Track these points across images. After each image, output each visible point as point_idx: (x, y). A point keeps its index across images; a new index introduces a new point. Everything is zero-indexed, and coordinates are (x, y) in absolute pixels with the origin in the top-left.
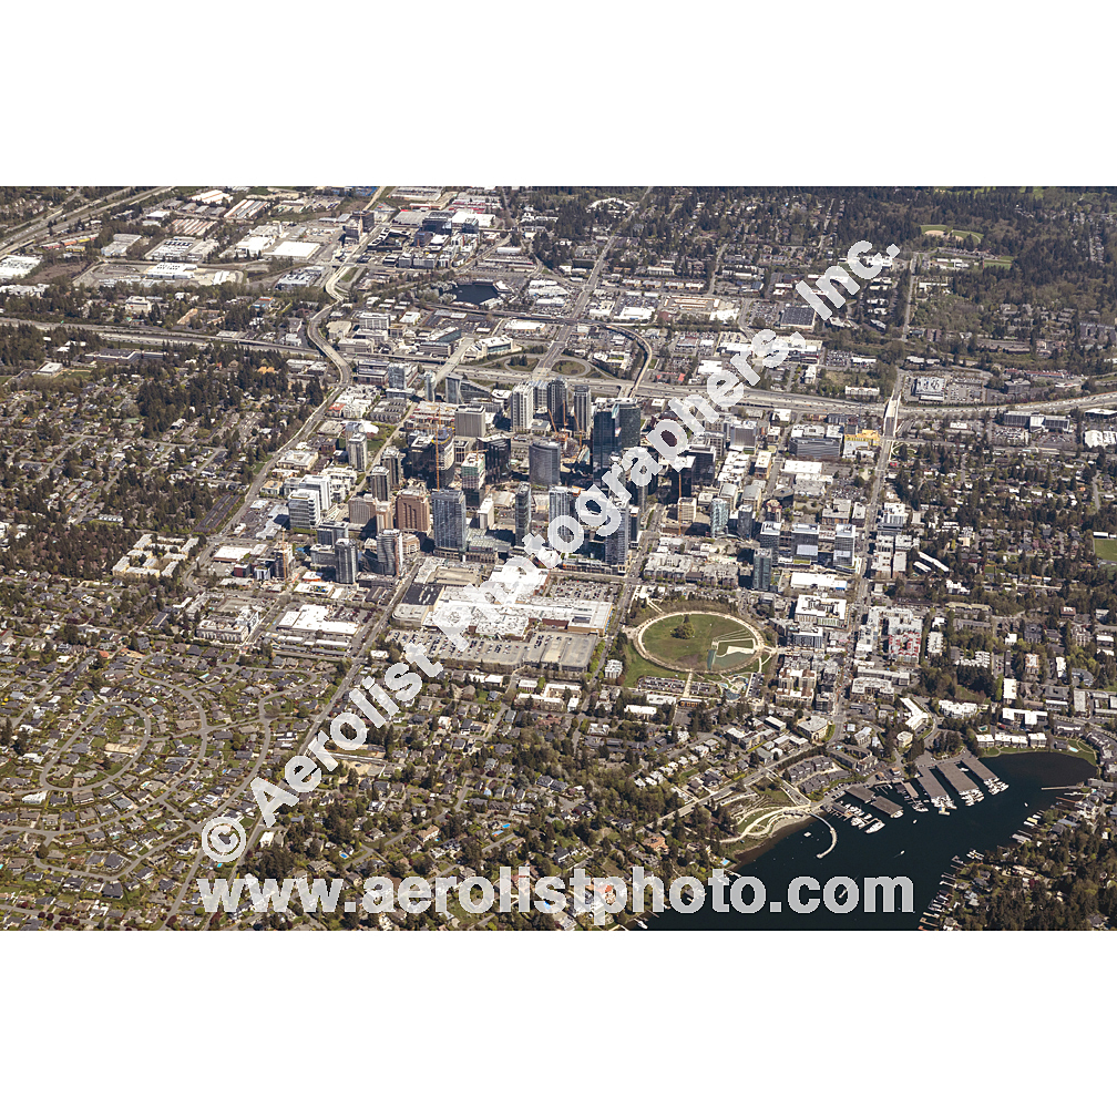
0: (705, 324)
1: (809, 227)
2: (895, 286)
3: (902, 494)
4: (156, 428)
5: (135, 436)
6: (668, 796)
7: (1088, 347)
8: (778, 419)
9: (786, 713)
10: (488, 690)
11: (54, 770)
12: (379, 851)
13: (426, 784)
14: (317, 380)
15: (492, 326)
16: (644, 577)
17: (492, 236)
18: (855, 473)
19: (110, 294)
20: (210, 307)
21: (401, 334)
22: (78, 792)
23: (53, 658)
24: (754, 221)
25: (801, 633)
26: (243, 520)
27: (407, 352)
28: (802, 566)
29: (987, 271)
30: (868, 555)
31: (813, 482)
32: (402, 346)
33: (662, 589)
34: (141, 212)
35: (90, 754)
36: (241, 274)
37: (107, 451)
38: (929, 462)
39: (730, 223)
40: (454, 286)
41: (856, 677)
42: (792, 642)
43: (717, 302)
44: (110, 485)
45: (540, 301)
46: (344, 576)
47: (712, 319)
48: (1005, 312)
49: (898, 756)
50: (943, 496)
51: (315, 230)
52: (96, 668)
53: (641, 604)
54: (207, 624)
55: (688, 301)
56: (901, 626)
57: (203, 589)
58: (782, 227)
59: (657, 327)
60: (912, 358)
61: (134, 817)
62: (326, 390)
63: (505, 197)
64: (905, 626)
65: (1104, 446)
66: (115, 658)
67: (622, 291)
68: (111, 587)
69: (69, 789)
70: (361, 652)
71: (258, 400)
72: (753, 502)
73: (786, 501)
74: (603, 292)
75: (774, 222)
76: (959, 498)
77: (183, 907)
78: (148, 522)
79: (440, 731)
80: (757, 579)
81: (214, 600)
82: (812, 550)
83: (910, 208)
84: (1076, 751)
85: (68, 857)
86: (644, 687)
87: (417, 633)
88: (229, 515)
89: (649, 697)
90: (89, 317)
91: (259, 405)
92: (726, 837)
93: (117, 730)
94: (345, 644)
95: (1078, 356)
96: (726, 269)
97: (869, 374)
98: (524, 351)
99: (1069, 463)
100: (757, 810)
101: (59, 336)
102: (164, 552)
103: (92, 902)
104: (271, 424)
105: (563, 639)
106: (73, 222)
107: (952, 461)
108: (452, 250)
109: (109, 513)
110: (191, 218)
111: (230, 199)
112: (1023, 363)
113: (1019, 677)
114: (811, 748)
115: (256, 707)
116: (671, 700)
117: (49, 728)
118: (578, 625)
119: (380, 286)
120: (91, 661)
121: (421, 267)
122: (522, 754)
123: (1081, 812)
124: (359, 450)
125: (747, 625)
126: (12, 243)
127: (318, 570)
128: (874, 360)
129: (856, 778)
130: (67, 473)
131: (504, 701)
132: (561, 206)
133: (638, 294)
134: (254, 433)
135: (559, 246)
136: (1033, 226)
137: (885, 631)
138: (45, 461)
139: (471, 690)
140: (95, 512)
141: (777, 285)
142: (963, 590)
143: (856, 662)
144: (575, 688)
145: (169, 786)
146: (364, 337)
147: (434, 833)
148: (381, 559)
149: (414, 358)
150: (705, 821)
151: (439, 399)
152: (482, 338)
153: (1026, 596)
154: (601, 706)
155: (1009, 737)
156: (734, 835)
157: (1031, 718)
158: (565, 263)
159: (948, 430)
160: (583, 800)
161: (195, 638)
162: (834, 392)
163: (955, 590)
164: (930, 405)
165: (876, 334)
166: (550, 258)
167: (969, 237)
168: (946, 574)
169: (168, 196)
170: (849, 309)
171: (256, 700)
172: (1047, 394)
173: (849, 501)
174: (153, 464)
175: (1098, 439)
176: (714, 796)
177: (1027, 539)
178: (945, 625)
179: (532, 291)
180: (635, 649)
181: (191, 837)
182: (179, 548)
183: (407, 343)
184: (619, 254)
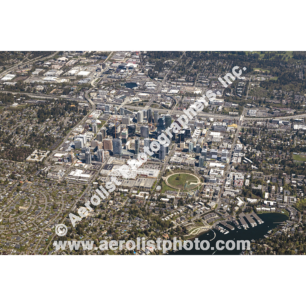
0: (192, 94)
1: (223, 68)
2: (245, 85)
3: (242, 141)
4: (42, 121)
5: (36, 123)
6: (170, 223)
7: (296, 102)
8: (210, 121)
9: (205, 201)
10: (124, 193)
11: (4, 213)
12: (90, 237)
13: (105, 219)
14: (86, 109)
15: (135, 94)
16: (169, 163)
17: (137, 70)
18: (230, 136)
19: (33, 85)
20: (59, 88)
21: (110, 96)
22: (11, 220)
23: (8, 183)
24: (208, 66)
25: (210, 179)
26: (62, 146)
27: (111, 101)
28: (213, 161)
29: (270, 81)
30: (231, 158)
31: (218, 138)
32: (110, 99)
33: (174, 167)
34: (43, 63)
35: (15, 209)
36: (69, 80)
37: (28, 127)
38: (250, 133)
39: (201, 67)
40: (125, 83)
41: (224, 191)
42: (208, 181)
43: (196, 88)
44: (28, 136)
45: (148, 88)
46: (88, 162)
47: (194, 93)
48: (274, 92)
50: (253, 142)
51: (90, 68)
52: (19, 186)
53: (168, 170)
54: (50, 174)
55: (188, 88)
56: (238, 178)
57: (50, 165)
58: (216, 68)
59: (179, 95)
60: (248, 104)
61: (25, 226)
62: (88, 111)
63: (142, 59)
64: (239, 178)
65: (299, 129)
66: (24, 183)
67: (171, 85)
68: (25, 164)
69: (8, 219)
70: (91, 183)
71: (70, 114)
72: (200, 143)
73: (209, 143)
74: (166, 85)
75: (214, 67)
76: (257, 143)
77: (36, 251)
78: (37, 146)
79: (110, 204)
80: (200, 164)
81: (53, 168)
82: (216, 156)
83: (251, 64)
84: (283, 213)
85: (6, 237)
86: (166, 193)
87: (106, 178)
88: (59, 145)
89: (167, 196)
90: (27, 91)
91: (70, 115)
92: (185, 235)
93: (23, 202)
94: (86, 180)
95: (293, 104)
96: (199, 79)
97: (236, 108)
98: (143, 101)
99: (288, 134)
100: (195, 227)
101: (18, 96)
102: (40, 155)
103: (12, 249)
104: (72, 120)
105: (146, 180)
106: (25, 65)
107: (256, 132)
108: (126, 74)
109: (27, 144)
110: (57, 64)
111: (68, 59)
112: (278, 106)
113: (270, 192)
114: (211, 210)
115: (61, 197)
116: (173, 197)
117: (4, 202)
118: (150, 176)
119: (105, 83)
120: (18, 184)
121: (117, 78)
122: (131, 211)
123: (283, 230)
124: (95, 128)
125: (196, 177)
126: (8, 71)
127: (81, 160)
128: (238, 105)
129: (223, 219)
130: (17, 133)
131: (128, 196)
132: (156, 62)
133: (175, 86)
134: (68, 123)
135: (155, 73)
136: (284, 69)
137: (234, 179)
138: (11, 130)
139: (119, 193)
140: (23, 143)
141: (213, 84)
142: (256, 168)
143: (225, 187)
144: (147, 193)
145: (35, 218)
146: (100, 97)
147: (106, 232)
148: (98, 157)
149: (113, 103)
150: (180, 230)
151: (118, 114)
152: (132, 98)
153: (273, 170)
154: (154, 198)
155: (266, 208)
156: (187, 234)
157: (272, 203)
158: (156, 78)
159: (256, 124)
160: (147, 224)
161: (46, 178)
162: (226, 113)
163: (254, 168)
164: (252, 117)
165: (239, 98)
166: (152, 76)
167: (266, 71)
168: (252, 164)
169: (51, 58)
170: (232, 91)
171: (61, 195)
172: (284, 115)
173: (227, 143)
174: (40, 131)
175: (297, 127)
176: (183, 223)
177: (275, 154)
178: (250, 178)
179: (146, 85)
180: (165, 183)
181: (40, 232)
182: (44, 153)
183: (111, 99)
184: (171, 75)
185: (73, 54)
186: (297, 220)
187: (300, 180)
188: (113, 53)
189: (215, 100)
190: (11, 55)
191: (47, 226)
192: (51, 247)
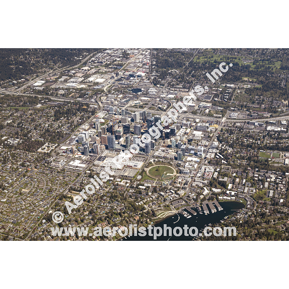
2: (232, 91)
3: (218, 140)
4: (57, 119)
5: (52, 121)
6: (142, 207)
7: (273, 107)
8: (196, 122)
9: (175, 189)
10: (109, 181)
11: (9, 194)
12: (74, 216)
13: (89, 201)
14: (95, 110)
16: (153, 157)
17: (144, 78)
18: (209, 135)
19: (57, 89)
21: (117, 100)
22: (13, 200)
23: (18, 170)
25: (184, 171)
26: (69, 141)
28: (191, 156)
29: (255, 88)
30: (206, 154)
31: (199, 136)
32: (116, 102)
33: (156, 160)
34: (69, 71)
35: (18, 191)
36: (87, 85)
37: (45, 124)
38: (228, 132)
39: (198, 76)
40: (132, 89)
41: (194, 182)
42: (182, 173)
44: (43, 132)
46: (86, 154)
48: (256, 98)
49: (199, 201)
50: (228, 141)
51: (106, 76)
52: (26, 172)
53: (151, 163)
55: (184, 94)
56: (209, 171)
57: (55, 155)
59: (175, 99)
61: (23, 206)
62: (96, 112)
63: (150, 69)
64: (210, 170)
65: (271, 130)
66: (31, 170)
67: (169, 91)
68: (36, 154)
69: (11, 199)
70: (85, 171)
71: (81, 114)
72: (183, 141)
73: (190, 141)
74: (165, 91)
76: (232, 141)
78: (49, 140)
80: (178, 158)
81: (57, 158)
82: (192, 152)
83: (241, 73)
84: (242, 202)
85: (7, 214)
86: (145, 182)
87: (98, 167)
88: (66, 139)
89: (145, 184)
90: (50, 94)
92: (154, 217)
93: (26, 185)
94: (82, 169)
95: (270, 109)
97: (221, 111)
98: (143, 104)
99: (261, 134)
100: (163, 211)
101: (43, 98)
102: (50, 147)
103: (9, 224)
104: (82, 119)
105: (130, 170)
106: (54, 73)
107: (233, 132)
108: (134, 81)
109: (41, 138)
110: (80, 73)
112: (257, 110)
113: (233, 184)
114: (179, 198)
116: (150, 185)
117: (12, 185)
118: (134, 167)
119: (115, 89)
121: (126, 85)
122: (112, 196)
123: (238, 216)
124: (97, 126)
125: (173, 169)
126: (40, 78)
128: (223, 108)
129: (188, 205)
130: (35, 129)
131: (112, 183)
132: (162, 71)
133: (173, 92)
135: (158, 81)
137: (205, 172)
138: (31, 126)
140: (38, 138)
142: (226, 163)
143: (196, 178)
144: (129, 181)
145: (33, 199)
146: (108, 100)
147: (87, 213)
149: (118, 105)
150: (150, 213)
151: (120, 115)
152: (135, 101)
153: (240, 165)
154: (134, 186)
155: (227, 197)
156: (156, 217)
157: (233, 193)
158: (158, 84)
159: (235, 125)
160: (123, 207)
161: (50, 167)
162: (211, 116)
163: (224, 163)
164: (233, 119)
165: (224, 102)
166: (155, 83)
167: (253, 80)
168: (223, 159)
169: (76, 68)
170: (220, 96)
171: (58, 181)
172: (261, 117)
173: (205, 141)
174: (54, 127)
175: (270, 128)
176: (153, 208)
177: (244, 151)
178: (219, 171)
179: (149, 91)
180: (146, 173)
181: (34, 211)
182: (53, 146)
183: (118, 102)
184: (171, 83)
185: (95, 65)
186: (252, 208)
187: (262, 174)
188: (128, 64)
189: (203, 104)
190: (44, 65)
191: (41, 206)
192: (41, 223)
